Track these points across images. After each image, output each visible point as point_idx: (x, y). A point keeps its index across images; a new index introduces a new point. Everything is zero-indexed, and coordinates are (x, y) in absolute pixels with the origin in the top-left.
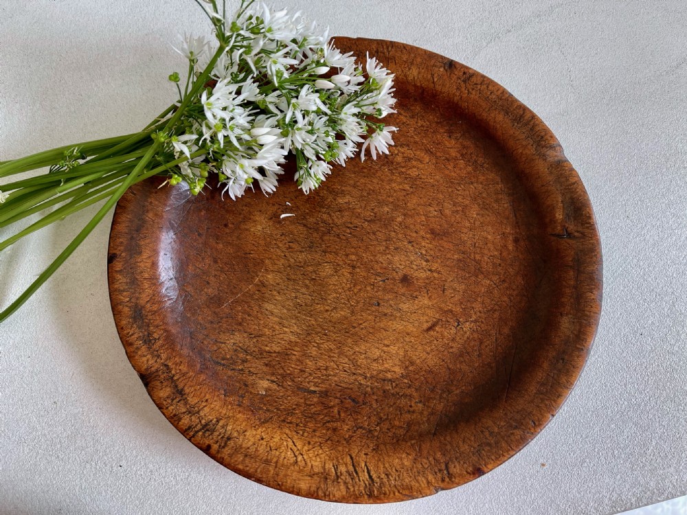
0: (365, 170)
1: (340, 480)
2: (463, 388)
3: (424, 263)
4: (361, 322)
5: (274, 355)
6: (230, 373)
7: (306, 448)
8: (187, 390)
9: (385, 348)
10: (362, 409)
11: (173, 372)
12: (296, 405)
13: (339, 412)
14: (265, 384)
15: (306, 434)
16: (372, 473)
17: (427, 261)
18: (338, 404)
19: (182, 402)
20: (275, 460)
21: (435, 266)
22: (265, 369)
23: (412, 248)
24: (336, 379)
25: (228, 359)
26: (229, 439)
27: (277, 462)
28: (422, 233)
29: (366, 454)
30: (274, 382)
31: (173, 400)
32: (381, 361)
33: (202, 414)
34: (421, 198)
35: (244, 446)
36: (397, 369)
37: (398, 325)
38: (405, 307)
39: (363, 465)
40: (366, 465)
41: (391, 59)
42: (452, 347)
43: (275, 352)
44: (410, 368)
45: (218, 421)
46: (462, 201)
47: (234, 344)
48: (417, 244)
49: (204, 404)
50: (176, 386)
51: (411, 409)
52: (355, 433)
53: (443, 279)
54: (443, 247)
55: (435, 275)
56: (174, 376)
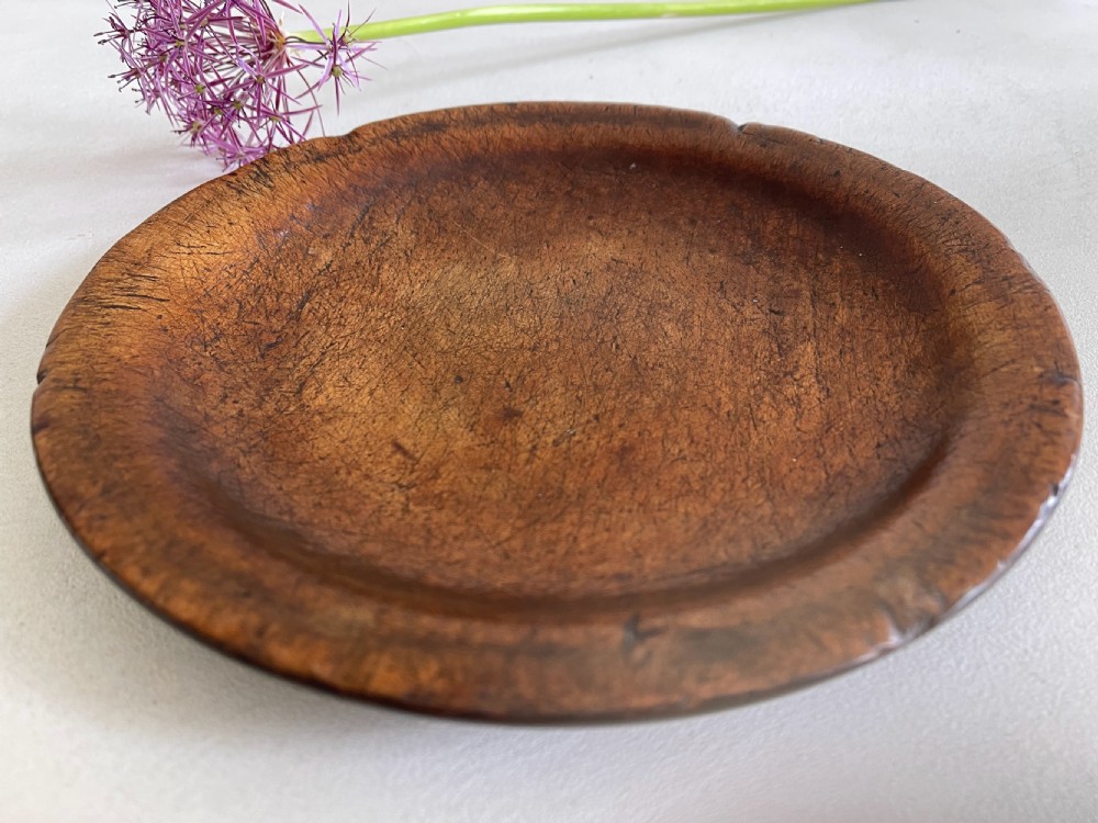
0: (745, 351)
1: (126, 276)
2: (247, 470)
3: (550, 440)
4: (423, 363)
5: (374, 273)
6: (348, 223)
7: (200, 262)
8: (321, 165)
9: (367, 390)
10: (254, 351)
11: (349, 156)
12: (282, 283)
13: (256, 324)
14: (326, 256)
15: (226, 274)
16: (120, 310)
17: (556, 443)
18: (271, 327)
19: (305, 159)
20: (191, 225)
21: (545, 455)
22: (352, 261)
23: (583, 420)
24: (320, 333)
25: (370, 223)
26: (240, 192)
27: (187, 227)
28: (622, 434)
29: (160, 317)
30: (328, 268)
31: (310, 152)
32: (341, 384)
33: (285, 174)
34: (707, 428)
35: (224, 203)
36: (321, 400)
37: (411, 407)
38: (453, 414)
39: (141, 306)
40: (139, 309)
41: (1006, 300)
42: (349, 473)
43: (379, 274)
44: (317, 418)
45: (269, 186)
46: (718, 489)
47: (396, 234)
48: (595, 427)
49: (299, 179)
50: (328, 156)
51: (229, 401)
52: (209, 327)
53: (513, 468)
54: (592, 465)
55: (524, 456)
56: (344, 156)
